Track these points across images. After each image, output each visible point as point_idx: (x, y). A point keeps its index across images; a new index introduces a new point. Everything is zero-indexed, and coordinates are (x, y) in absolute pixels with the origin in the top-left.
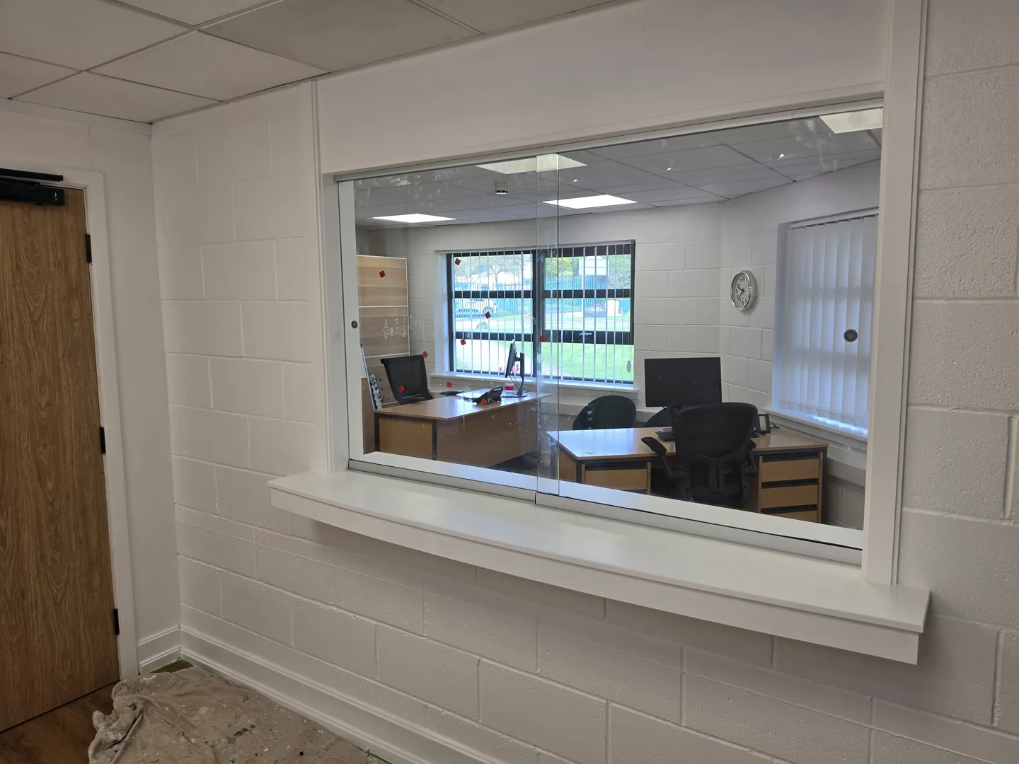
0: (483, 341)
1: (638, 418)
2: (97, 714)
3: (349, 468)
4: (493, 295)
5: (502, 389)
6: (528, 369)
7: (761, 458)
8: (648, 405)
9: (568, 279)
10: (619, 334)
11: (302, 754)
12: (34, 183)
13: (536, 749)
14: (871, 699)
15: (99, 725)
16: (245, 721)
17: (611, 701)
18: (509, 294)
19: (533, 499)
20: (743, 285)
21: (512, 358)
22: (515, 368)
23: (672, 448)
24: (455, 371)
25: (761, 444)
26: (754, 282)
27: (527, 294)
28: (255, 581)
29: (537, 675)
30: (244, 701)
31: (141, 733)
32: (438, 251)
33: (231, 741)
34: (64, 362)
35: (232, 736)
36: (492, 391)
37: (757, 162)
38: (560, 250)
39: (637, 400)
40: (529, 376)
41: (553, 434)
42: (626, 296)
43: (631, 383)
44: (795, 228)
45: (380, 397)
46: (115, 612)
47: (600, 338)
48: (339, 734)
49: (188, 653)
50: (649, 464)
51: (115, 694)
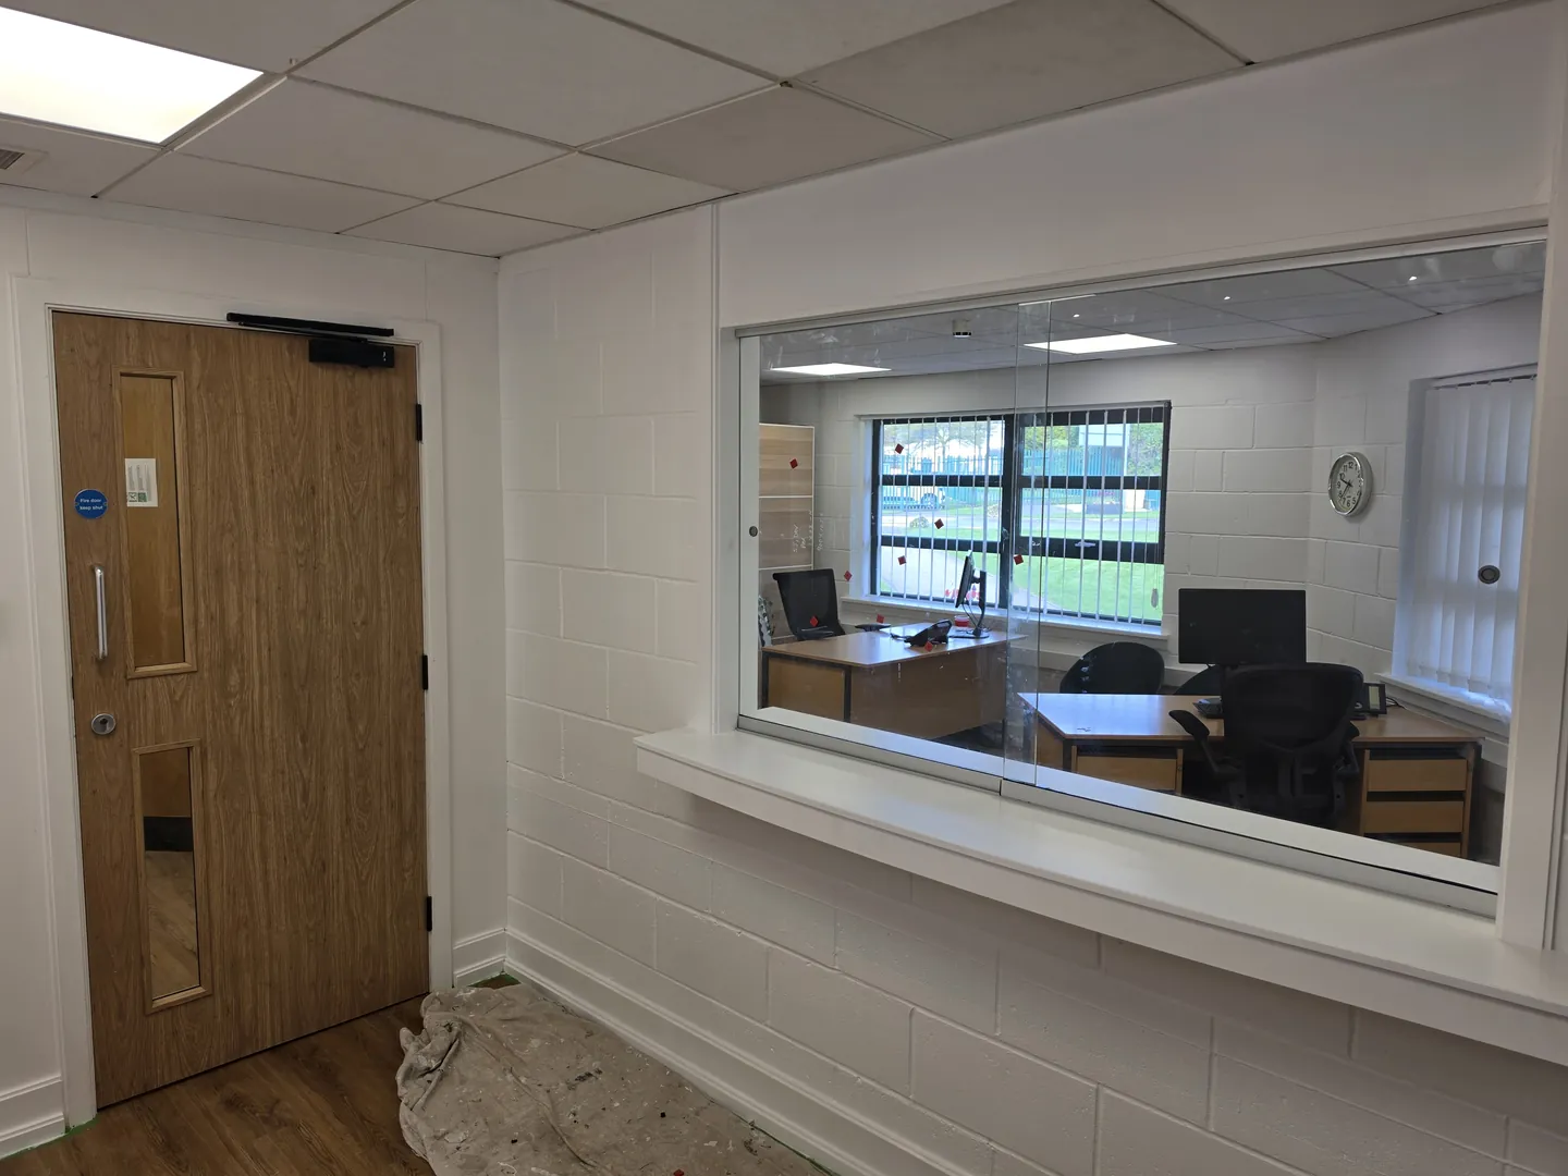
0: (922, 550)
1: (1167, 681)
2: (404, 1032)
3: (738, 727)
4: (942, 481)
5: (951, 625)
6: (992, 595)
7: (1367, 752)
8: (1182, 660)
9: (1060, 452)
10: (1139, 546)
11: (663, 1115)
12: (359, 340)
13: (991, 1144)
14: (1507, 1121)
15: (407, 1046)
16: (589, 1064)
17: (1104, 1085)
18: (966, 481)
19: (998, 789)
20: (1350, 475)
21: (967, 577)
22: (970, 592)
23: (1218, 731)
24: (879, 593)
25: (1368, 731)
26: (1368, 472)
27: (993, 481)
28: (607, 873)
29: (995, 1038)
30: (586, 1036)
31: (457, 1063)
32: (860, 416)
33: (571, 1087)
34: (385, 570)
35: (572, 1081)
36: (935, 627)
37: (1372, 288)
38: (1049, 414)
39: (1166, 651)
40: (992, 606)
41: (1029, 697)
42: (1153, 487)
43: (1158, 624)
44: (1438, 388)
45: (768, 628)
46: (429, 901)
47: (1109, 551)
48: (711, 1094)
49: (513, 965)
50: (1180, 752)
51: (425, 1009)
